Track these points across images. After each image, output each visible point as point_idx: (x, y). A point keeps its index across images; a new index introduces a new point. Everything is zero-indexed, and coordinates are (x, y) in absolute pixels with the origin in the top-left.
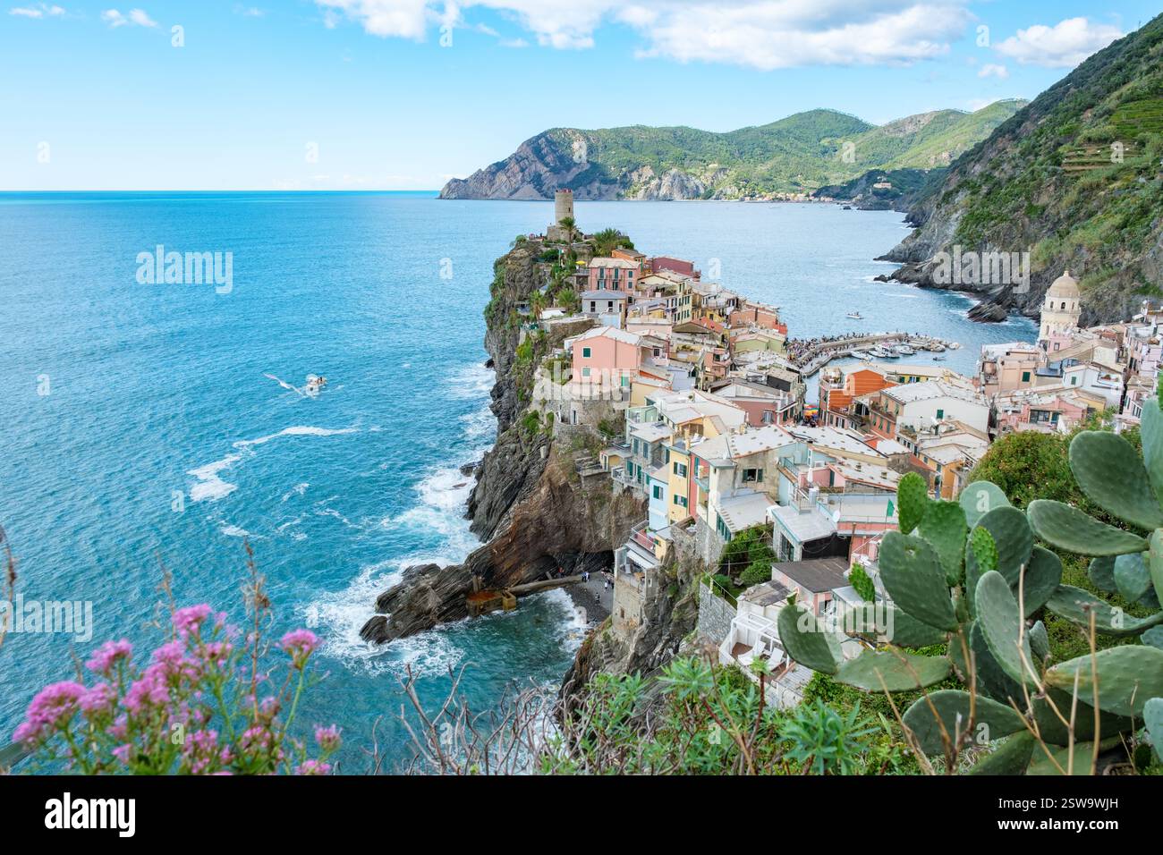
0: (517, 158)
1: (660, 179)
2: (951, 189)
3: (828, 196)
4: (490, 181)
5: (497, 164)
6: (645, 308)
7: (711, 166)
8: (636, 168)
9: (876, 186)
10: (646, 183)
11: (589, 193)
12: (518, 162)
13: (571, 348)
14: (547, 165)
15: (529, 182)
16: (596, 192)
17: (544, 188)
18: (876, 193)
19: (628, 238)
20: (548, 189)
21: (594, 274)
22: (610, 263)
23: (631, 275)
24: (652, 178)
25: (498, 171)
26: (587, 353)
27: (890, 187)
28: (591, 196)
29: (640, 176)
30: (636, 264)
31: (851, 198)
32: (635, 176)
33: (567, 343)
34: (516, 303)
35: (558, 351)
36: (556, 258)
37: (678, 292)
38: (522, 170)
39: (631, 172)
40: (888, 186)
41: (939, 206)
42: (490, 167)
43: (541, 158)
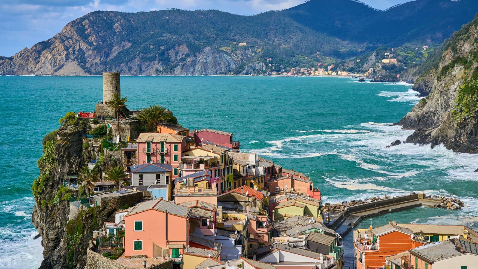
0: (62, 38)
1: (195, 56)
2: (446, 64)
3: (344, 70)
4: (36, 58)
5: (42, 43)
6: (191, 179)
7: (240, 44)
8: (173, 47)
9: (385, 61)
10: (182, 60)
11: (130, 69)
12: (63, 41)
13: (123, 222)
14: (90, 44)
15: (74, 60)
16: (136, 68)
17: (88, 65)
18: (385, 67)
19: (171, 113)
20: (92, 65)
21: (141, 149)
22: (157, 137)
23: (176, 149)
24: (188, 56)
25: (43, 49)
26: (138, 226)
27: (396, 62)
28: (133, 72)
29: (177, 53)
30: (181, 138)
31: (364, 72)
32: (172, 53)
33: (119, 217)
34: (65, 177)
35: (109, 225)
36: (105, 134)
37: (220, 163)
38: (67, 49)
39: (168, 49)
40: (394, 61)
41: (439, 79)
42: (36, 45)
43: (85, 38)
